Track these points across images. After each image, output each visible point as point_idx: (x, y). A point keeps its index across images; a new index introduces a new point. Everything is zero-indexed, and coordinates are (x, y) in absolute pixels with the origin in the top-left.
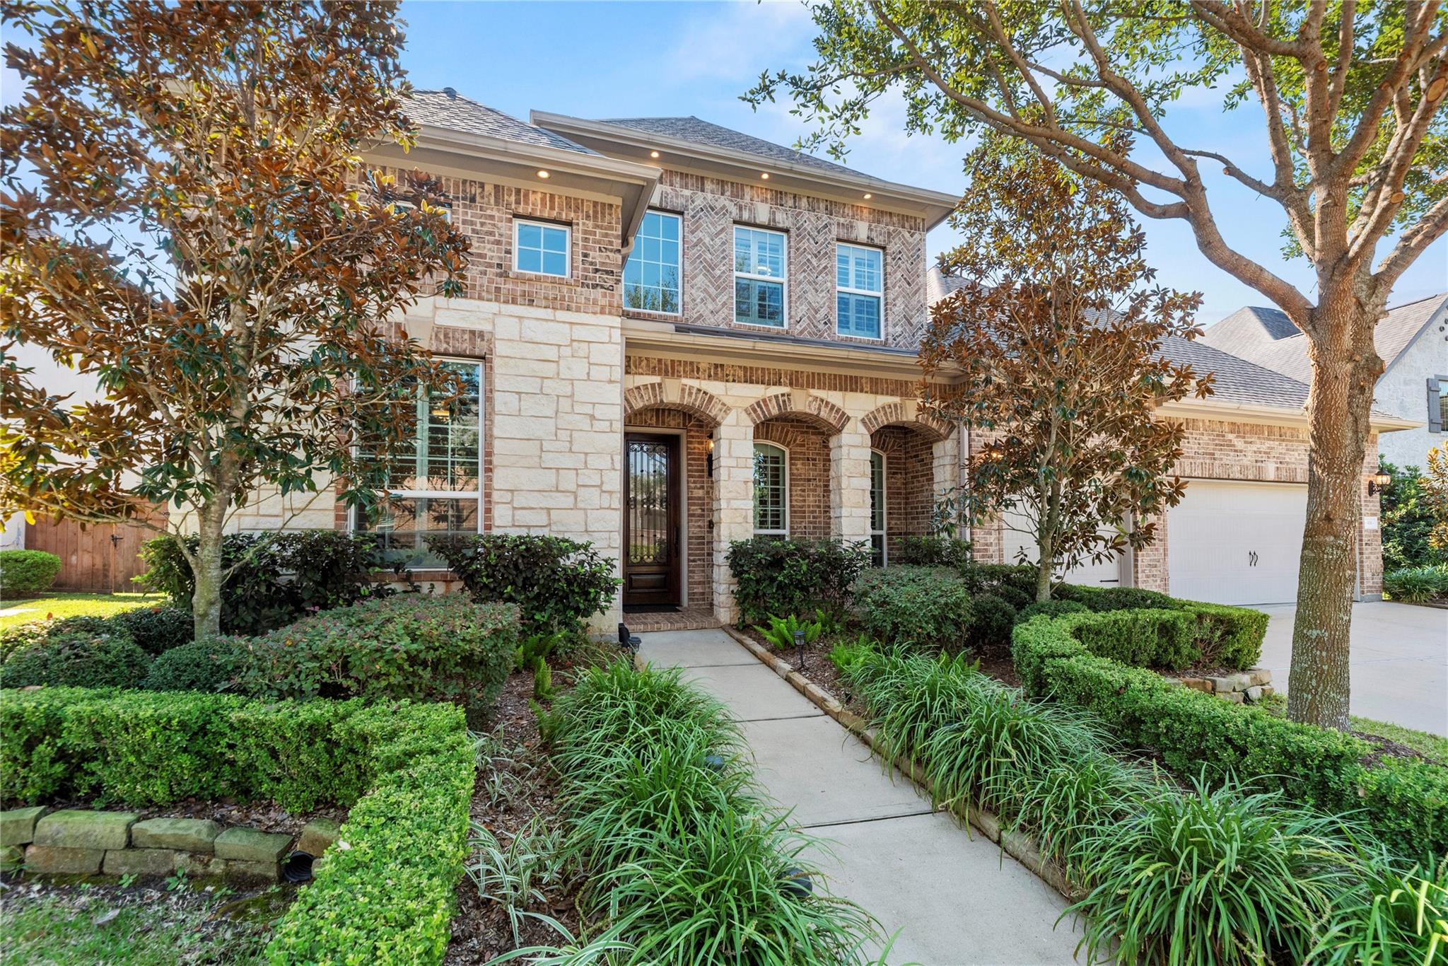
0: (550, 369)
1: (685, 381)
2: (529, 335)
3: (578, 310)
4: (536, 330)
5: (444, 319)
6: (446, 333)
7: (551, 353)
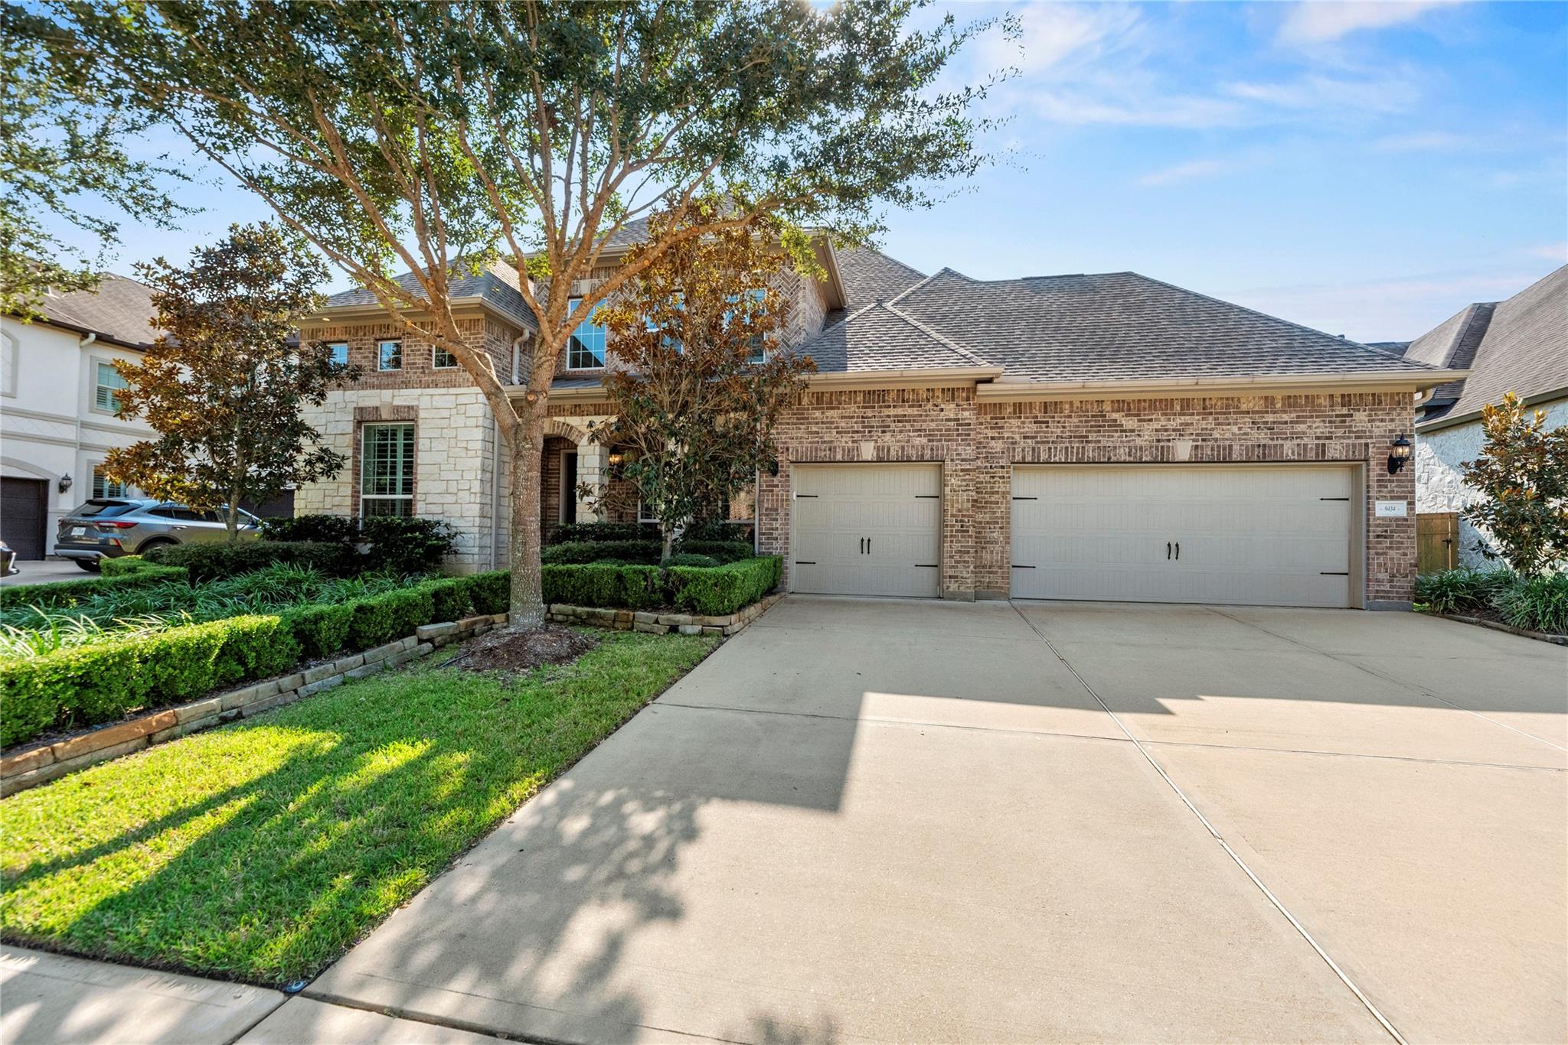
0: (445, 423)
1: (555, 418)
2: (435, 404)
3: (460, 386)
4: (438, 402)
5: (397, 402)
6: (397, 409)
7: (446, 414)
